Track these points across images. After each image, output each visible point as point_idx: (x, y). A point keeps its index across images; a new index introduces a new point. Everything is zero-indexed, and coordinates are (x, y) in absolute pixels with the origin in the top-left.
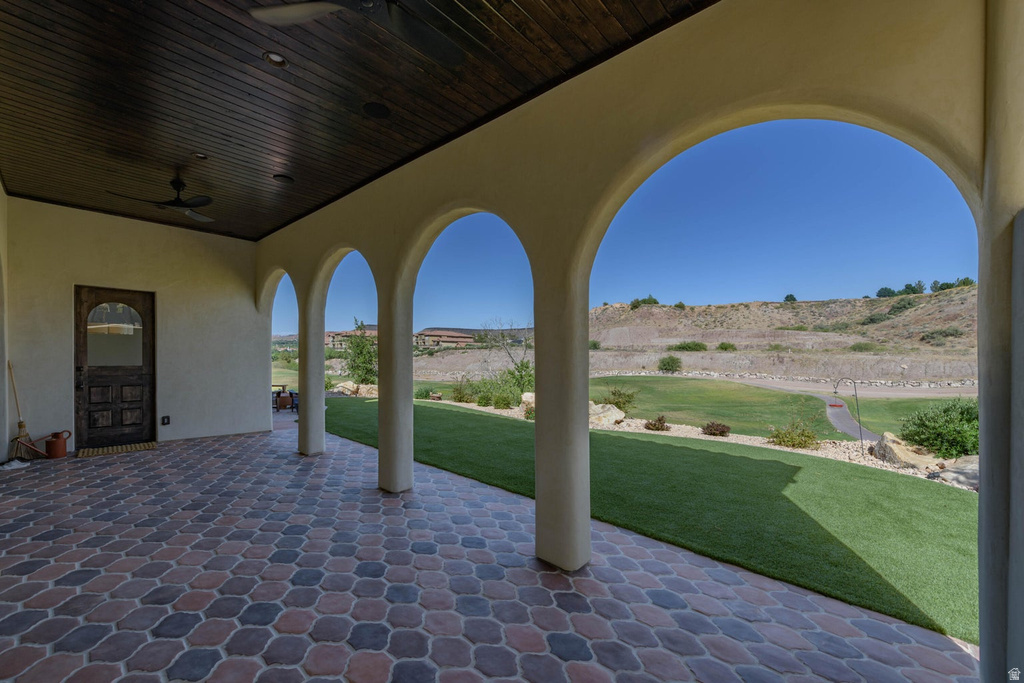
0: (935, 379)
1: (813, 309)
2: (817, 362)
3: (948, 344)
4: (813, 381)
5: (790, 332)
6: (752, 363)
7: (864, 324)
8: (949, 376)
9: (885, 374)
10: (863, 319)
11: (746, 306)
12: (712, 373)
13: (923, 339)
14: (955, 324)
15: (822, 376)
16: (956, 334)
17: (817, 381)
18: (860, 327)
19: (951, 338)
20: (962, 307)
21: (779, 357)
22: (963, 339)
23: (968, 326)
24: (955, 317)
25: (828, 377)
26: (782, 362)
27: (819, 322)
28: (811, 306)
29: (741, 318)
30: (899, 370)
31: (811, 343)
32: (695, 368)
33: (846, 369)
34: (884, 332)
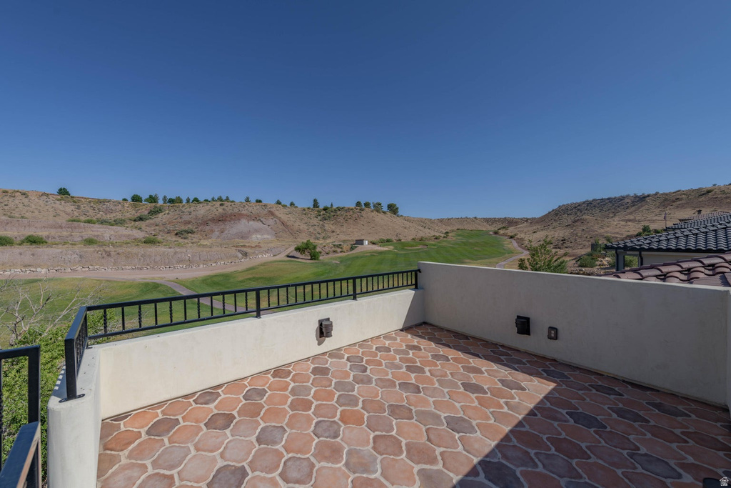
0: (205, 262)
1: (92, 204)
2: (137, 254)
3: (190, 238)
4: (138, 269)
5: (82, 224)
6: (81, 256)
7: (135, 221)
8: (210, 260)
9: (180, 261)
10: (133, 218)
11: (24, 194)
12: (39, 269)
13: (176, 234)
14: (190, 226)
15: (144, 265)
16: (192, 232)
17: (141, 269)
18: (133, 223)
19: (190, 234)
20: (190, 216)
21: (106, 252)
22: (195, 235)
23: (196, 228)
24: (189, 222)
25: (148, 265)
26: (109, 255)
27: (99, 215)
28: (90, 202)
29: (21, 206)
30: (187, 258)
31: (108, 236)
32: (14, 265)
33: (158, 258)
34: (153, 228)
